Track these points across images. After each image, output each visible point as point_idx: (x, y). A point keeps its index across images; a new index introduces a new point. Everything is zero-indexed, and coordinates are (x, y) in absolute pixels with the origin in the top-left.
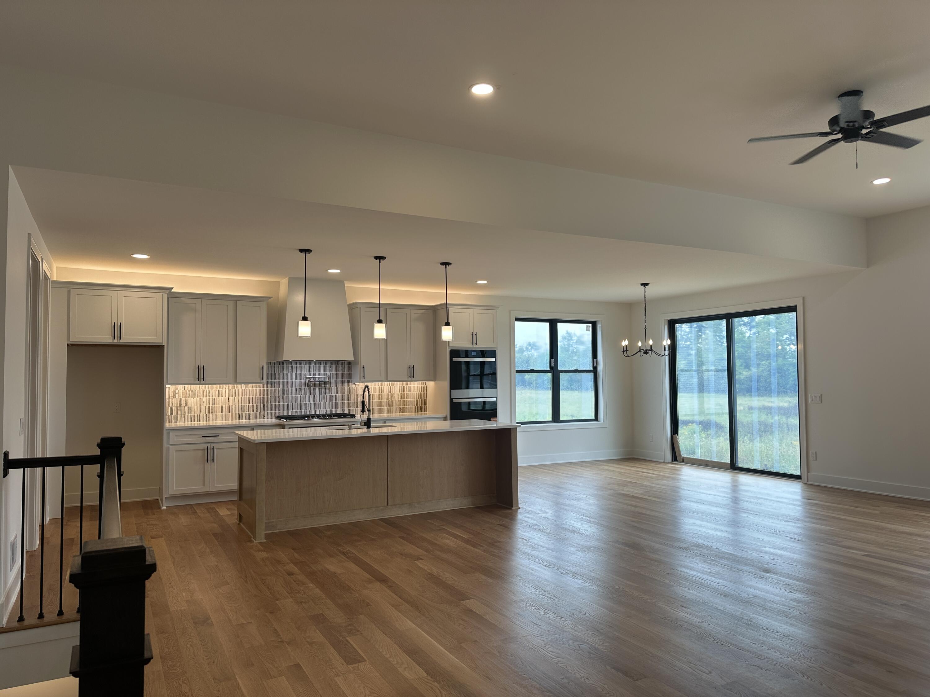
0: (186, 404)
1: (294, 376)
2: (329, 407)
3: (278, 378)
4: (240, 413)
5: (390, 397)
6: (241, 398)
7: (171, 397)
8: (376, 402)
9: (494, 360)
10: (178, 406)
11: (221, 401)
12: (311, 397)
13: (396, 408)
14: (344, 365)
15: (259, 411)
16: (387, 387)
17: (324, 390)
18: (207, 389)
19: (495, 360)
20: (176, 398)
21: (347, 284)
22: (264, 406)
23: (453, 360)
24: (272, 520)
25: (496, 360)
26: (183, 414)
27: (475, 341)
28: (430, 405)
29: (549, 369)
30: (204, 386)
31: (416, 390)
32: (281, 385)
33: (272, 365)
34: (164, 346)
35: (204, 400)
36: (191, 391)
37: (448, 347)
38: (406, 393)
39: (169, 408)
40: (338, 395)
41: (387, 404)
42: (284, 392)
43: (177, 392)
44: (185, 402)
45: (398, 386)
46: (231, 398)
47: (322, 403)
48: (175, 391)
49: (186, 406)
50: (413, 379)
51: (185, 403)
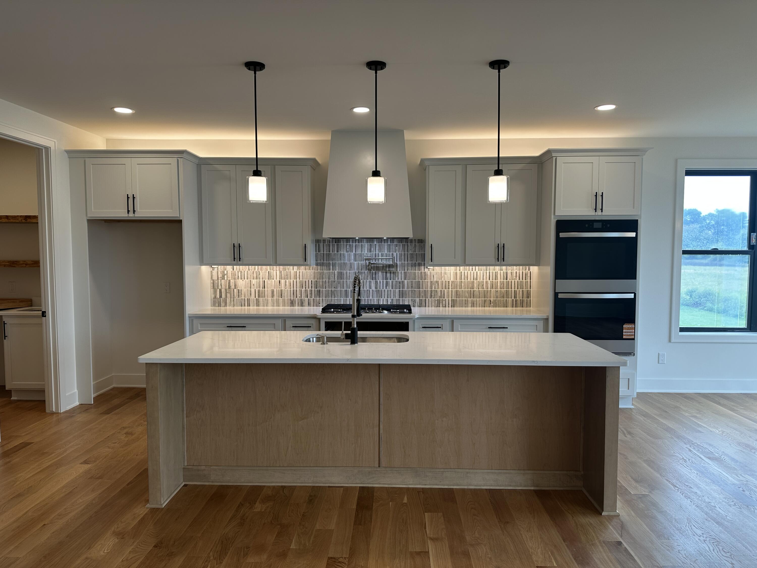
0: (235, 286)
1: (353, 257)
2: (395, 296)
3: (333, 259)
4: (292, 298)
5: (475, 285)
6: (293, 281)
7: (219, 279)
8: (457, 292)
9: (633, 235)
10: (227, 288)
11: (271, 284)
12: (373, 282)
13: (485, 301)
14: (413, 244)
15: (313, 297)
16: (472, 272)
17: (388, 275)
18: (256, 270)
19: (635, 236)
20: (224, 279)
21: (408, 135)
22: (319, 291)
23: (561, 236)
25: (637, 235)
26: (232, 297)
27: (599, 206)
28: (533, 299)
29: (746, 248)
30: (253, 267)
31: (515, 277)
32: (337, 268)
33: (326, 243)
34: (182, 220)
35: (254, 283)
36: (240, 272)
37: (553, 216)
38: (499, 280)
39: (218, 290)
40: (406, 281)
41: (472, 294)
42: (341, 275)
43: (226, 272)
44: (234, 284)
45: (488, 272)
46: (283, 281)
47: (386, 290)
48: (224, 272)
49: (235, 288)
50: (503, 263)
51: (234, 285)
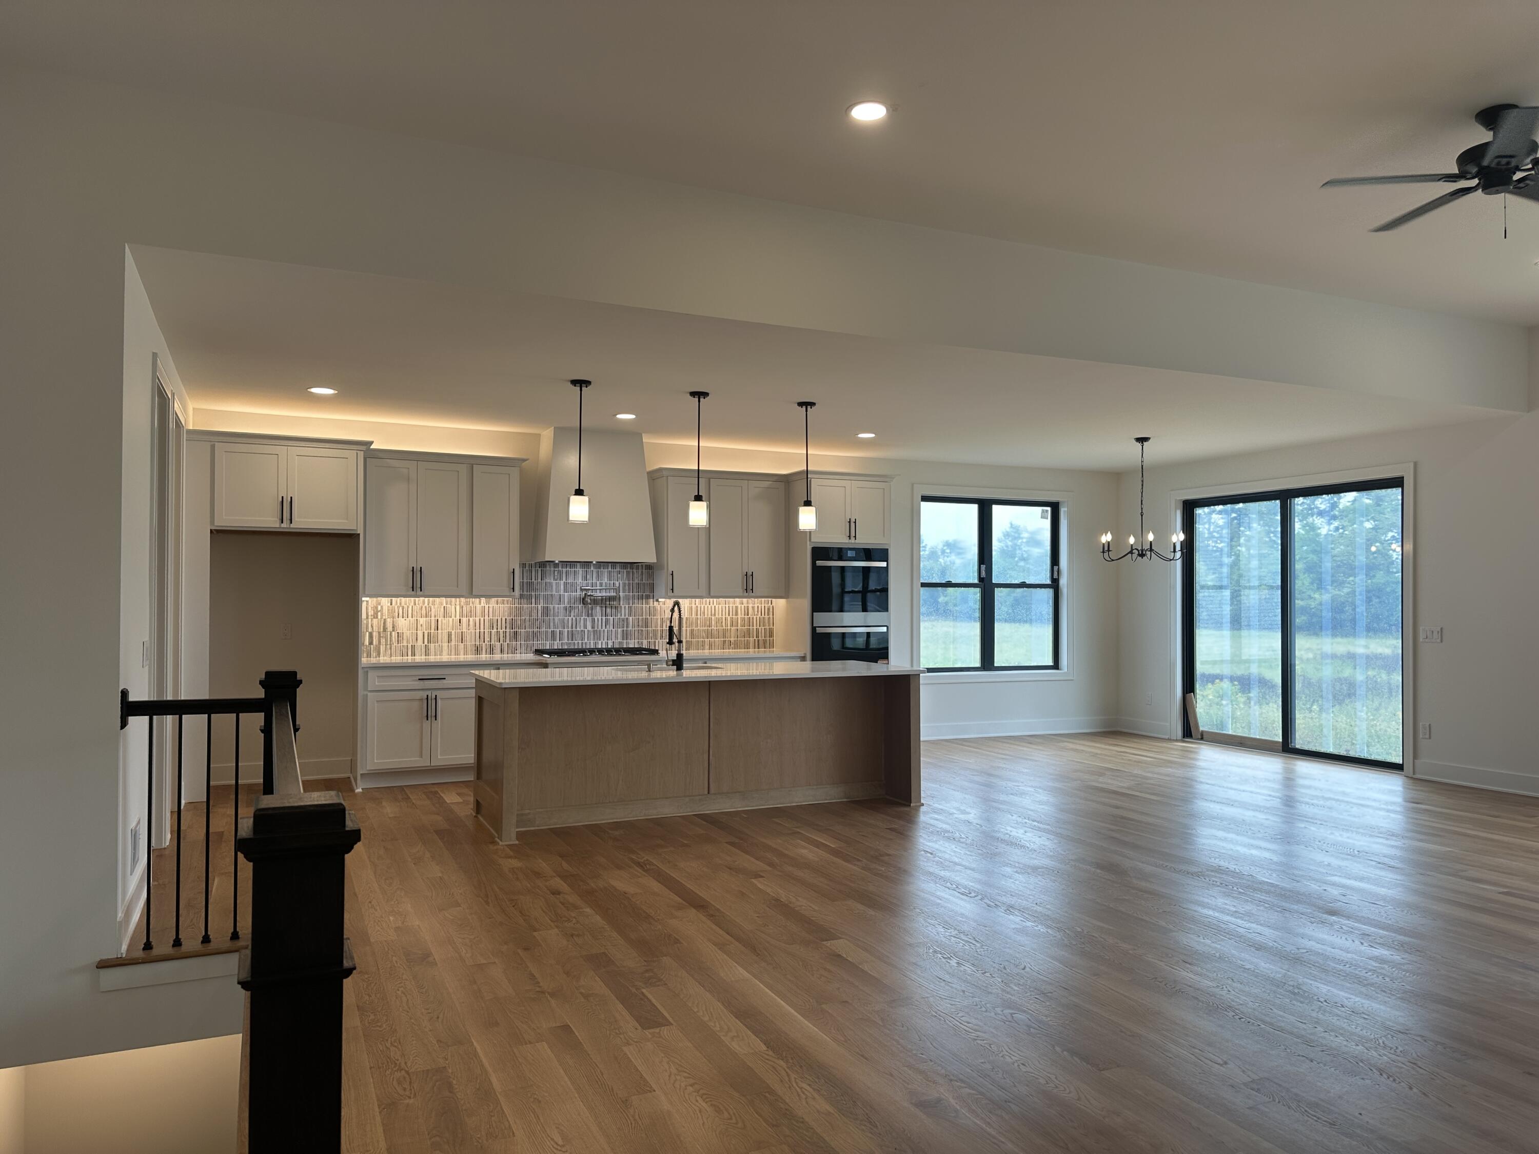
0: (393, 627)
1: (562, 587)
2: (616, 638)
3: (536, 590)
4: (478, 643)
5: (713, 623)
6: (480, 619)
7: (370, 617)
8: (692, 631)
9: (884, 564)
10: (382, 630)
11: (447, 624)
12: (589, 620)
13: (724, 641)
14: (640, 571)
15: (508, 641)
16: (709, 606)
17: (609, 610)
18: (426, 604)
19: (885, 566)
20: (377, 618)
21: (646, 439)
22: (515, 633)
23: (817, 565)
24: (527, 811)
25: (887, 564)
26: (389, 643)
27: (853, 534)
28: (778, 638)
29: (976, 581)
30: (422, 599)
31: (756, 613)
32: (542, 601)
33: (527, 568)
34: (359, 534)
35: (421, 623)
36: (401, 608)
37: (808, 542)
38: (739, 616)
39: (368, 633)
40: (631, 618)
41: (709, 634)
42: (546, 612)
43: (379, 608)
44: (391, 624)
45: (727, 606)
46: (464, 620)
47: (606, 630)
48: (377, 608)
49: (393, 630)
50: (751, 594)
51: (391, 626)
